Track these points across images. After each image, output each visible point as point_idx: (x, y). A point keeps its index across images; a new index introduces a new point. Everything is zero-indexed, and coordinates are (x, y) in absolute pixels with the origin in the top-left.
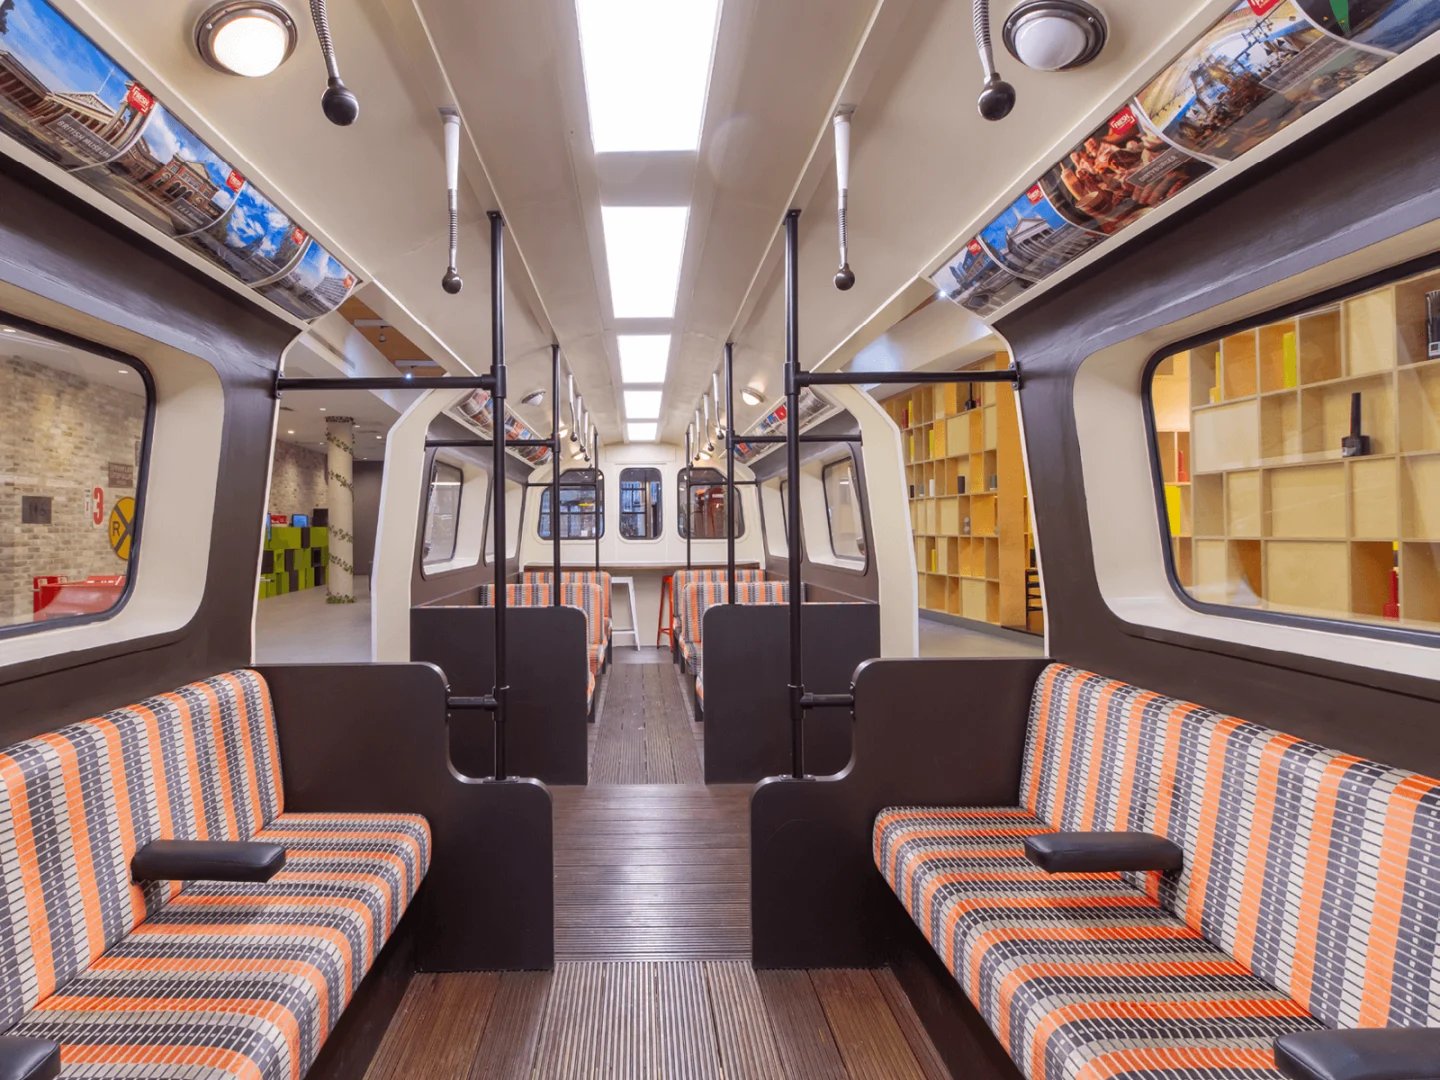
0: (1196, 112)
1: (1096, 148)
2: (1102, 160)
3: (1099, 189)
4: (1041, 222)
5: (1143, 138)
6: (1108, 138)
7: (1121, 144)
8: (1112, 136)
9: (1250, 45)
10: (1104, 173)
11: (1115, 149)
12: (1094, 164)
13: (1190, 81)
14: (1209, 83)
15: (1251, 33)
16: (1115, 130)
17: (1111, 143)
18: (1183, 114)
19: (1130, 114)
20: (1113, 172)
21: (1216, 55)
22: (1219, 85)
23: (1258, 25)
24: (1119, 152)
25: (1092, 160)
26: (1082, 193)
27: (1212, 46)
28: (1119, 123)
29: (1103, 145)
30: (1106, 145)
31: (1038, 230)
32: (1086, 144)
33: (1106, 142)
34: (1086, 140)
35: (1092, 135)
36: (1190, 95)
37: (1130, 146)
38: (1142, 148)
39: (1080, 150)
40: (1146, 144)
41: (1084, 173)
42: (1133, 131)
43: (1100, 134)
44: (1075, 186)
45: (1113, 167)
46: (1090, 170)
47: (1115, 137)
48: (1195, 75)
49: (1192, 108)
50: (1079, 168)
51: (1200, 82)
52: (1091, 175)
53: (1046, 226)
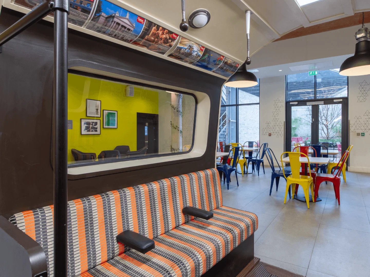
0: (183, 50)
1: (166, 33)
2: (164, 36)
3: (155, 39)
4: (133, 27)
5: (172, 42)
6: (170, 35)
7: (170, 39)
8: (171, 35)
9: (196, 51)
10: (160, 38)
11: (168, 38)
12: (162, 35)
13: (188, 46)
14: (189, 49)
15: (198, 50)
16: (172, 36)
17: (169, 36)
18: (182, 48)
19: (177, 37)
20: (161, 40)
21: (194, 47)
22: (189, 51)
23: (199, 50)
24: (168, 39)
25: (163, 34)
26: (152, 35)
27: (194, 45)
28: (174, 36)
29: (168, 35)
30: (168, 36)
31: (128, 27)
32: (166, 30)
33: (169, 35)
34: (167, 30)
35: (168, 30)
36: (186, 47)
37: (170, 40)
38: (170, 43)
39: (164, 29)
40: (171, 44)
41: (158, 34)
42: (173, 39)
43: (170, 32)
44: (153, 33)
45: (163, 40)
46: (160, 35)
47: (171, 37)
48: (190, 46)
49: (184, 49)
50: (159, 32)
51: (189, 48)
52: (159, 35)
53: (132, 29)
